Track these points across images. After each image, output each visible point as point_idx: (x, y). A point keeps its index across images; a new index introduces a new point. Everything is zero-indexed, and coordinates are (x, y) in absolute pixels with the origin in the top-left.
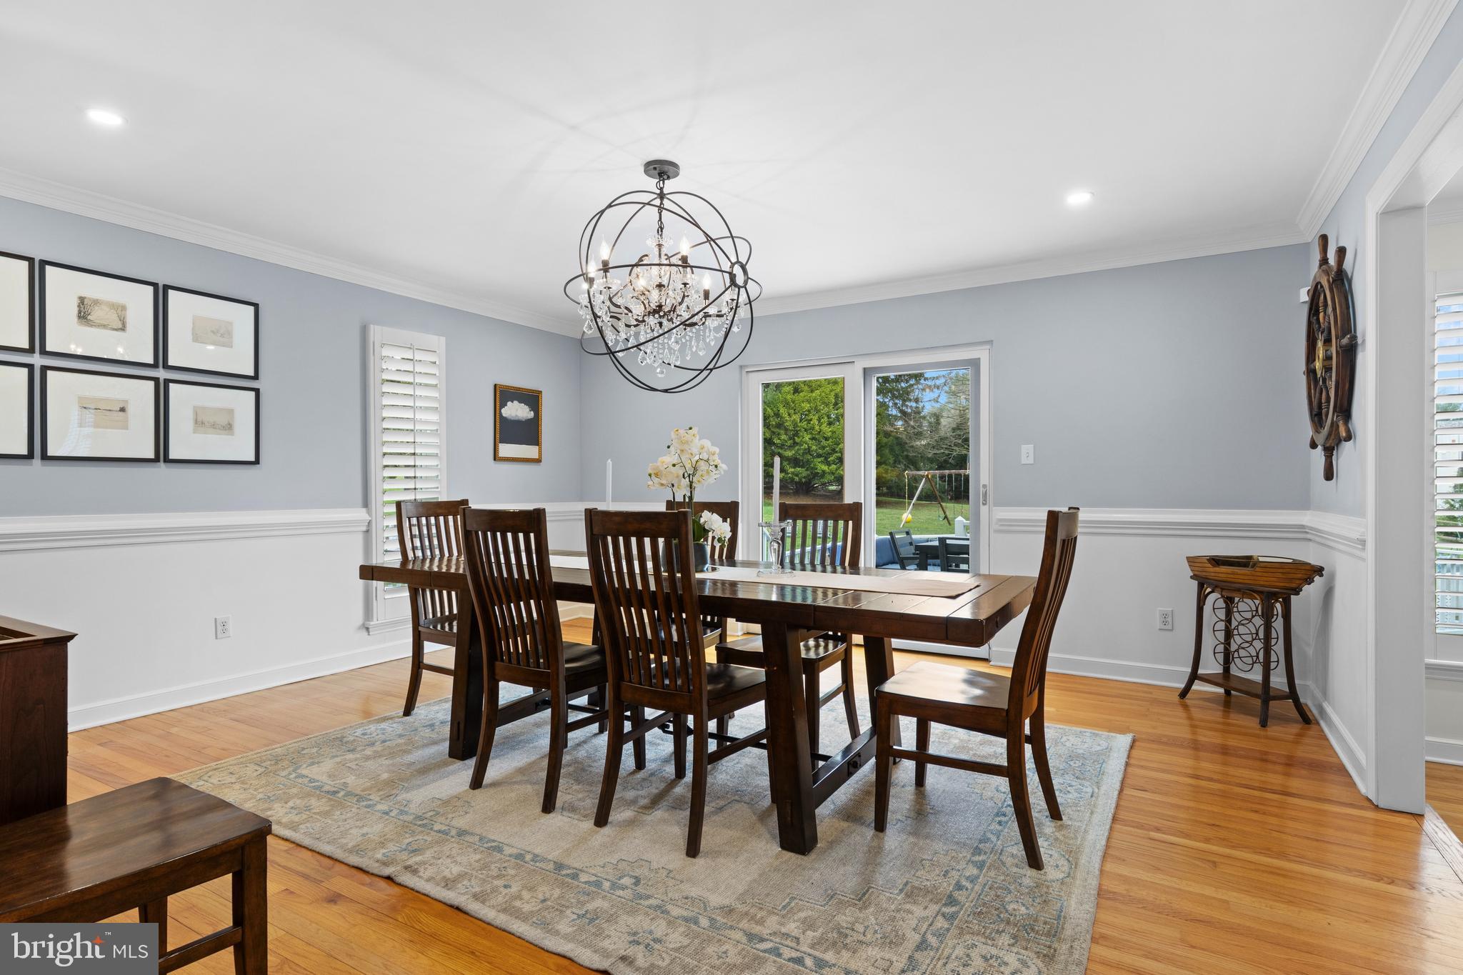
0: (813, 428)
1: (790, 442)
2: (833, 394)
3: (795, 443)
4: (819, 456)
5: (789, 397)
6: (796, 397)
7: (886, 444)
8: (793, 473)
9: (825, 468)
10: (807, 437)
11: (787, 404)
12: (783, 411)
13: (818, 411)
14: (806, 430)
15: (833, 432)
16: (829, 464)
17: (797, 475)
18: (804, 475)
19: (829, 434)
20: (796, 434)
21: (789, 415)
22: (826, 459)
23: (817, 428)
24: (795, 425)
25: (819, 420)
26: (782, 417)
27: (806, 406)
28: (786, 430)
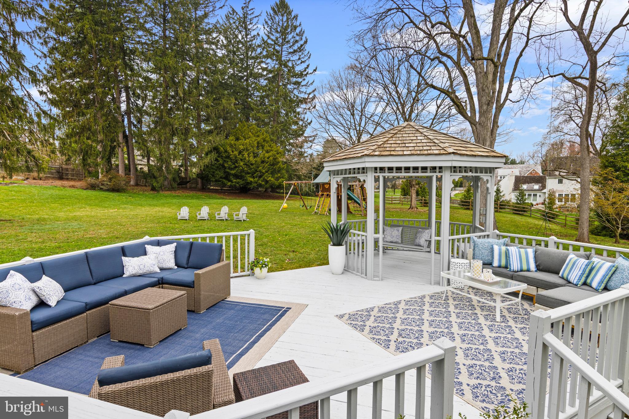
0: (245, 159)
1: (233, 166)
2: (256, 141)
3: (236, 167)
4: (249, 173)
5: (232, 142)
6: (236, 142)
7: (283, 168)
8: (235, 182)
9: (252, 179)
10: (242, 164)
11: (231, 146)
12: (229, 149)
13: (247, 150)
14: (241, 160)
15: (256, 161)
16: (254, 178)
17: (238, 183)
18: (241, 183)
19: (254, 162)
20: (236, 161)
21: (233, 152)
22: (253, 175)
23: (247, 159)
24: (236, 157)
25: (248, 155)
26: (229, 153)
27: (242, 147)
28: (231, 159)
